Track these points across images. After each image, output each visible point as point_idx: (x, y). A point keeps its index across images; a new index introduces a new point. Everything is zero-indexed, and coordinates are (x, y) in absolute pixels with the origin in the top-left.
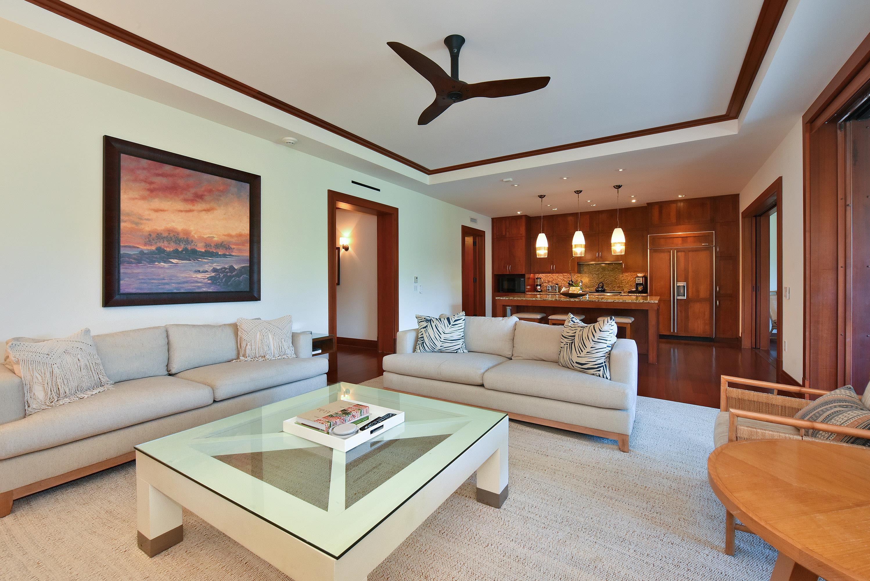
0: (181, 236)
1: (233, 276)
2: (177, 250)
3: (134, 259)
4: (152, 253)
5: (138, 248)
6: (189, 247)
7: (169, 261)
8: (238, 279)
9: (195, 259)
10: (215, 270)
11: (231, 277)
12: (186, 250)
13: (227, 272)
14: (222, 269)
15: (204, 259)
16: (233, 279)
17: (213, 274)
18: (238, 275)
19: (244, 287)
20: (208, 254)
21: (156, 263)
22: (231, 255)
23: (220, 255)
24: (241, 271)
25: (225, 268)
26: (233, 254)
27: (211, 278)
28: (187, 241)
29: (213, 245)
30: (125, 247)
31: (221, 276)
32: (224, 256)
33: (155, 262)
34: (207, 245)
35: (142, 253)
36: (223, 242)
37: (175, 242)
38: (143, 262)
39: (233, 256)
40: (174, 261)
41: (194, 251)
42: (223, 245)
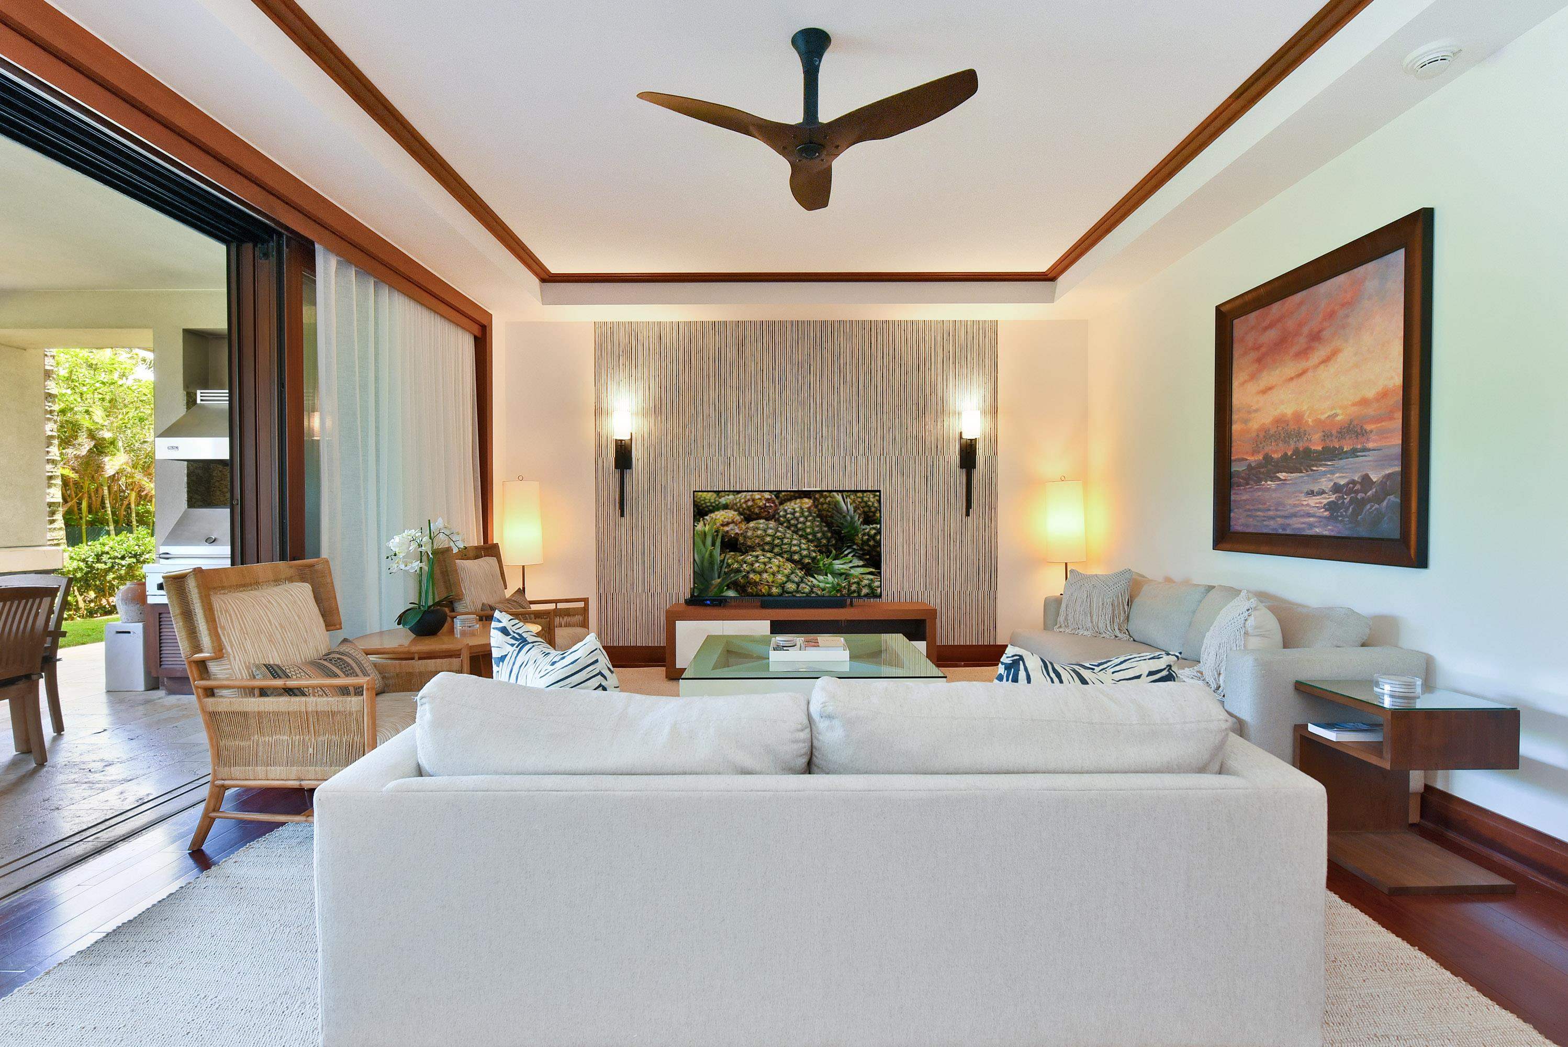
0: (1292, 426)
1: (1369, 500)
2: (1286, 454)
3: (1243, 478)
4: (1260, 465)
5: (1247, 460)
6: (1301, 445)
7: (1277, 477)
8: (1377, 506)
9: (1309, 467)
10: (1337, 488)
11: (1363, 502)
12: (1296, 451)
13: (1357, 492)
14: (1348, 484)
15: (1321, 465)
16: (1368, 507)
17: (1333, 498)
18: (1378, 499)
19: (1390, 528)
20: (1331, 454)
21: (1263, 483)
22: (1365, 450)
23: (1346, 451)
24: (1384, 489)
25: (1353, 482)
26: (1370, 445)
27: (1331, 507)
28: (1299, 435)
29: (1334, 432)
30: (1235, 460)
31: (1346, 501)
32: (1354, 453)
33: (1260, 480)
34: (1326, 436)
35: (1250, 467)
36: (1351, 421)
37: (1285, 442)
38: (1251, 482)
39: (1369, 450)
40: (1282, 475)
41: (1307, 452)
42: (1354, 429)
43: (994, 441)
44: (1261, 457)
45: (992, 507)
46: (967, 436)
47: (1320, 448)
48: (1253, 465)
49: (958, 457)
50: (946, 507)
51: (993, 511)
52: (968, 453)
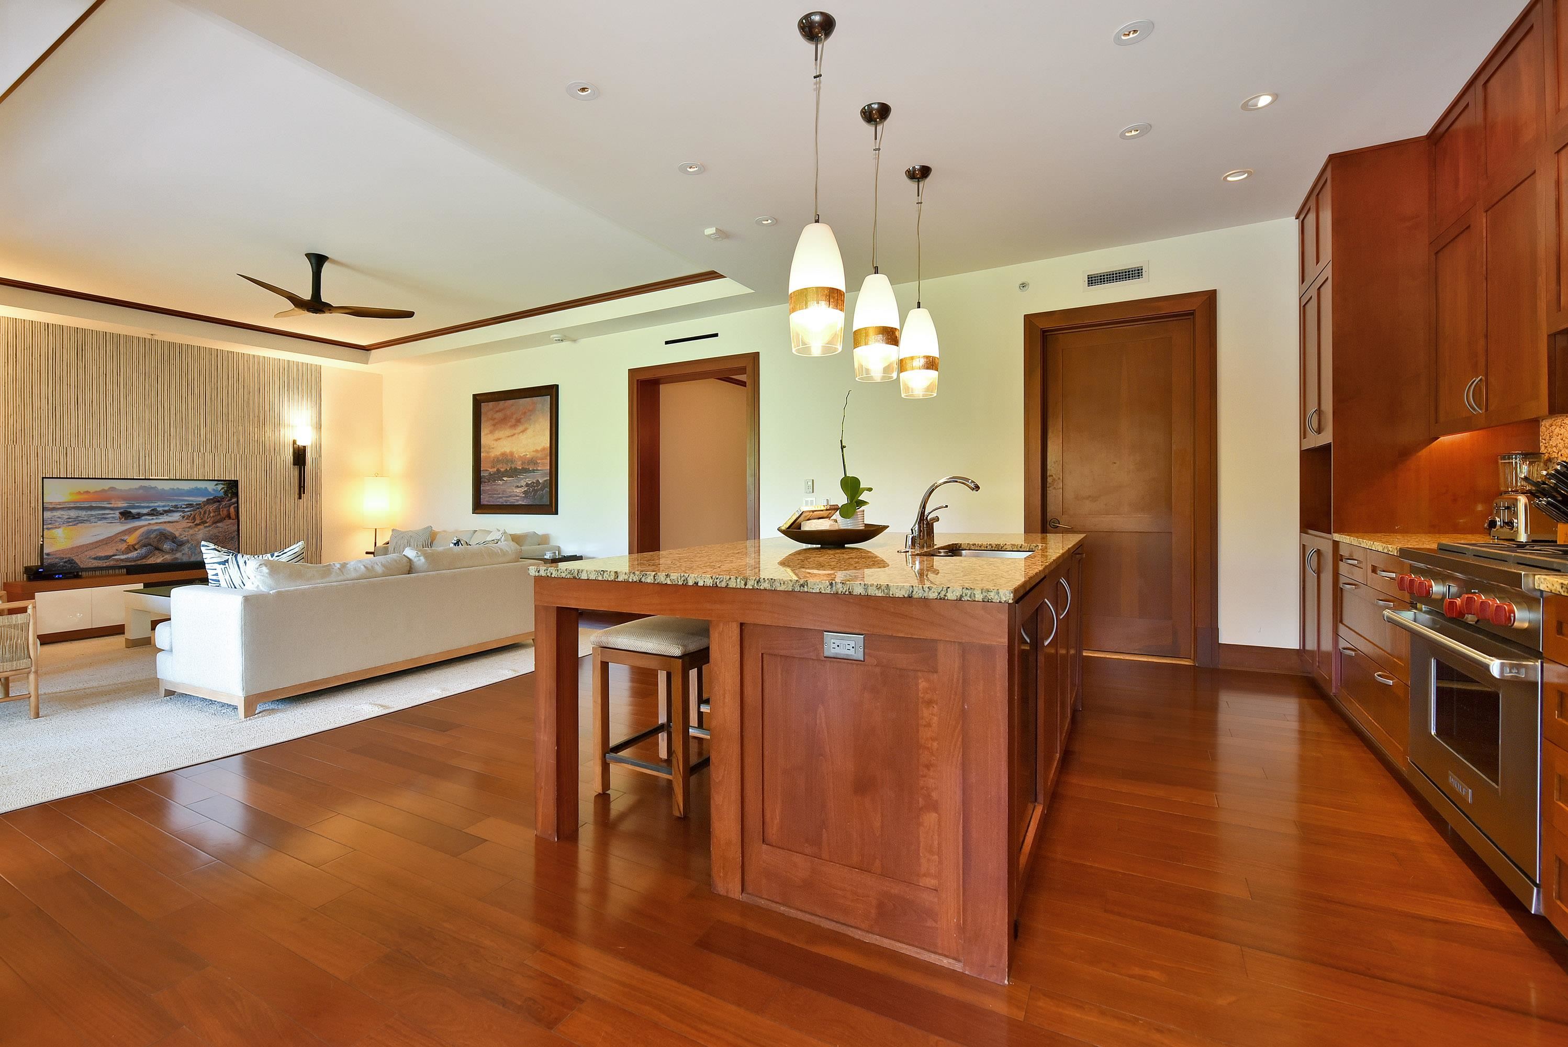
0: (509, 457)
2: (507, 469)
3: (487, 479)
4: (495, 473)
5: (488, 471)
6: (513, 466)
9: (516, 476)
10: (527, 485)
12: (510, 469)
13: (535, 487)
14: (532, 483)
18: (542, 489)
19: (546, 501)
20: (525, 471)
22: (537, 470)
23: (530, 470)
25: (533, 482)
26: (539, 468)
27: (525, 492)
28: (512, 461)
29: (526, 462)
30: (483, 470)
32: (533, 471)
34: (523, 463)
35: (490, 474)
36: (532, 458)
37: (506, 464)
40: (505, 479)
41: (516, 469)
42: (533, 461)
43: (319, 447)
44: (495, 470)
45: (318, 493)
46: (300, 443)
47: (521, 468)
48: (492, 473)
49: (292, 457)
50: (282, 493)
51: (318, 495)
52: (299, 456)
